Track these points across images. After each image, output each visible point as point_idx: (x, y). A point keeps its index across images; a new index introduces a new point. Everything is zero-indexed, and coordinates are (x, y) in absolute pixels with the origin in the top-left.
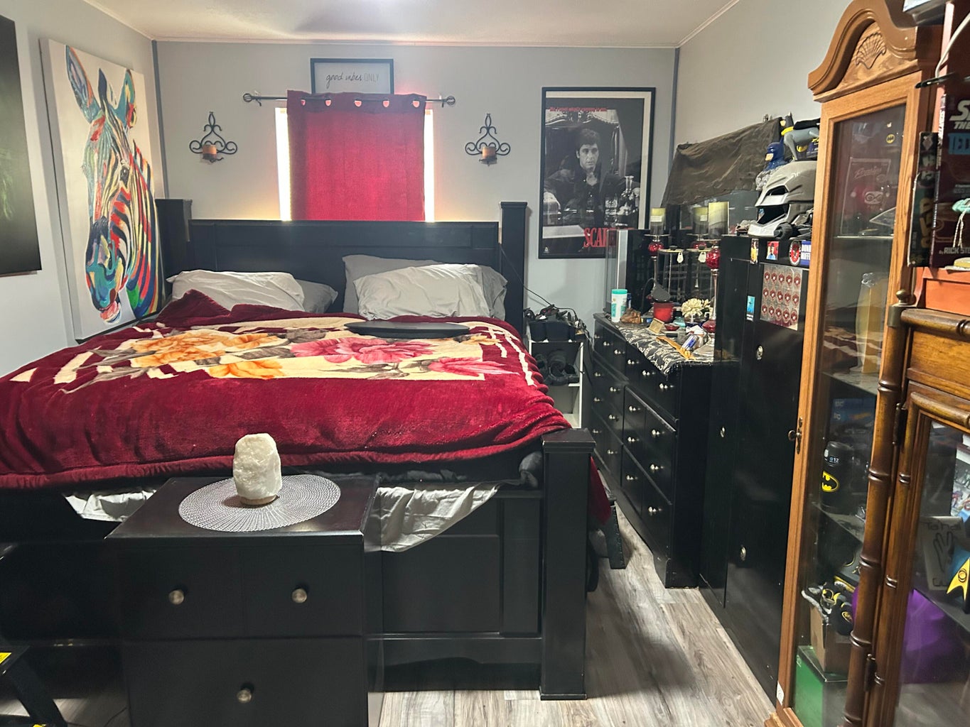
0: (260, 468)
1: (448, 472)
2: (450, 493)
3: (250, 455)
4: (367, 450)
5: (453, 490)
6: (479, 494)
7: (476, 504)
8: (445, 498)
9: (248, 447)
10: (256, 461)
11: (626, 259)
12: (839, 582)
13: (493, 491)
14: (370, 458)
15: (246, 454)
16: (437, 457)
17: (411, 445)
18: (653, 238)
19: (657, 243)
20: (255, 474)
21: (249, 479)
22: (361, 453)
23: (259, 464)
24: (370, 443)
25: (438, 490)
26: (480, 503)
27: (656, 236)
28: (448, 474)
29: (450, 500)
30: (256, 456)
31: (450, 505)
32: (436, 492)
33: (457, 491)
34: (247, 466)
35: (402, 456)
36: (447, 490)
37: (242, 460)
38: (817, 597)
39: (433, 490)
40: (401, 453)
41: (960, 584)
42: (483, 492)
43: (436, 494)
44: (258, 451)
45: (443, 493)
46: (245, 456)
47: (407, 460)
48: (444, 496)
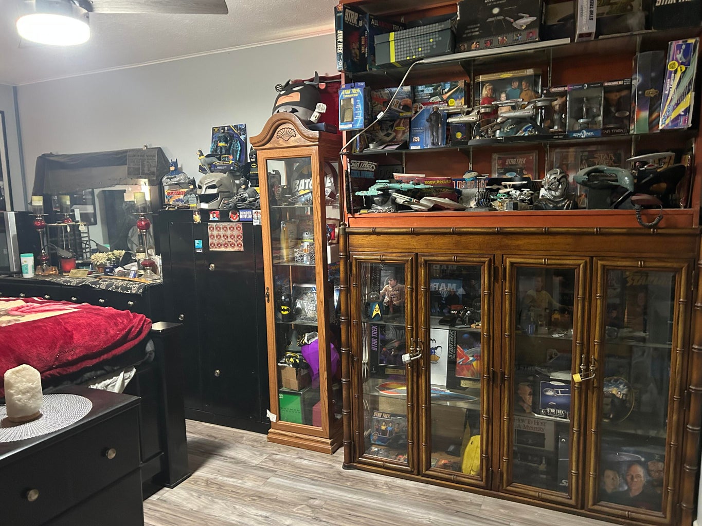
0: (36, 388)
1: (107, 367)
2: (111, 380)
3: (23, 382)
4: (56, 368)
5: (112, 378)
6: (127, 375)
7: (127, 382)
8: (109, 385)
9: (18, 377)
10: (30, 385)
11: (16, 233)
12: (289, 354)
13: (134, 370)
14: (58, 373)
15: (19, 382)
16: (101, 359)
17: (84, 356)
18: (36, 217)
19: (40, 220)
20: (33, 394)
21: (29, 399)
22: (51, 372)
23: (33, 386)
24: (56, 363)
25: (104, 381)
26: (129, 380)
27: (39, 215)
28: (107, 368)
29: (113, 384)
30: (28, 381)
31: (114, 388)
32: (103, 382)
33: (114, 378)
34: (25, 391)
35: (79, 365)
36: (109, 379)
37: (18, 388)
38: (285, 363)
39: (101, 382)
40: (78, 363)
41: (376, 313)
42: (129, 373)
43: (104, 384)
44: (27, 377)
45: (108, 382)
46: (19, 384)
47: (82, 367)
48: (109, 383)
